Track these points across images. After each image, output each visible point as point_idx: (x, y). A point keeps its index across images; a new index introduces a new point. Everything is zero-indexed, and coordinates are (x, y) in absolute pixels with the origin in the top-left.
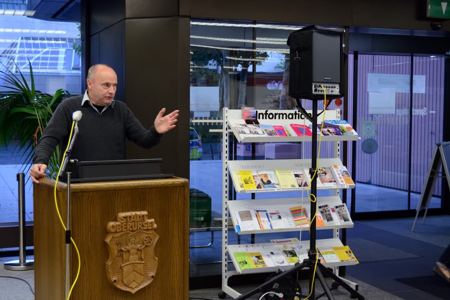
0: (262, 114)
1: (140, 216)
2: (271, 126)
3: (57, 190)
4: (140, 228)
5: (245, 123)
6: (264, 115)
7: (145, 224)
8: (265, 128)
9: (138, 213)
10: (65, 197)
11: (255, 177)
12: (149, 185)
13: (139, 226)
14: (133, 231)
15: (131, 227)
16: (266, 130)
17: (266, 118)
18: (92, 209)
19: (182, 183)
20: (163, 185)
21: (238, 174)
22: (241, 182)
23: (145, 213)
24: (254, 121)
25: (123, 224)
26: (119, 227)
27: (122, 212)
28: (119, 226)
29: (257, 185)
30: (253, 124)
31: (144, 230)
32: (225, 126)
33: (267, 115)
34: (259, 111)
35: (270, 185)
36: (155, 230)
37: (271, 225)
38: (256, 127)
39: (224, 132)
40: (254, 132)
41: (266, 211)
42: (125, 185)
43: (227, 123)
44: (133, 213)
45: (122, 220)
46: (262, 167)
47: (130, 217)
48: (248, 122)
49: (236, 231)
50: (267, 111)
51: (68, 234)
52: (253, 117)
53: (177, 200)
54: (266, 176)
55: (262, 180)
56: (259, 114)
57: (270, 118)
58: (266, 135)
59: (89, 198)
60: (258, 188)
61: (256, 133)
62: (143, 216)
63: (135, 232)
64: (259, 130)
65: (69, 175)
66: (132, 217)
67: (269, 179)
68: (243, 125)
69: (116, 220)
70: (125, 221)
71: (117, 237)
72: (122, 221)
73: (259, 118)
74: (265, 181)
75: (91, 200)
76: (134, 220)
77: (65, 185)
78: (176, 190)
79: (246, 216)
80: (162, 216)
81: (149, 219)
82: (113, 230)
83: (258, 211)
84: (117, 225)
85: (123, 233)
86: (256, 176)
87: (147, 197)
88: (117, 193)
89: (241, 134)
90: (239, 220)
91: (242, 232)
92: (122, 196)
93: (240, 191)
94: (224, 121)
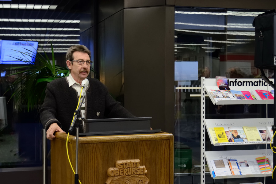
0: (232, 82)
1: (134, 164)
2: (240, 91)
3: (68, 142)
4: (134, 173)
5: (219, 89)
6: (234, 83)
7: (138, 170)
8: (235, 93)
9: (133, 161)
10: (74, 147)
11: (227, 133)
12: (141, 139)
13: (133, 171)
14: (128, 175)
15: (127, 172)
16: (236, 95)
17: (236, 85)
18: (95, 157)
19: (168, 137)
20: (152, 138)
21: (213, 130)
22: (216, 137)
23: (138, 161)
24: (225, 87)
25: (121, 170)
26: (117, 172)
27: (120, 160)
28: (117, 171)
29: (229, 139)
30: (225, 90)
31: (137, 175)
32: (203, 92)
33: (237, 83)
35: (239, 139)
36: (146, 174)
37: (240, 172)
38: (227, 93)
39: (202, 96)
40: (226, 96)
41: (236, 160)
42: (123, 138)
43: (204, 89)
44: (129, 161)
45: (119, 166)
46: (233, 124)
47: (126, 164)
48: (221, 88)
49: (212, 176)
50: (236, 80)
51: (77, 177)
52: (225, 85)
53: (164, 150)
54: (236, 131)
55: (233, 135)
56: (230, 82)
57: (239, 85)
58: (236, 99)
59: (93, 148)
60: (229, 141)
61: (228, 97)
62: (136, 163)
63: (130, 176)
64: (230, 95)
65: (77, 130)
66: (128, 164)
67: (239, 134)
68: (217, 91)
69: (115, 167)
70: (122, 167)
71: (115, 180)
72: (120, 167)
74: (235, 136)
75: (95, 150)
76: (129, 166)
77: (75, 138)
78: (163, 142)
79: (220, 164)
80: (152, 163)
81: (141, 165)
82: (112, 175)
83: (229, 160)
84: (115, 170)
85: (120, 177)
86: (228, 132)
87: (140, 148)
88: (116, 144)
89: (215, 98)
90: (214, 167)
91: (217, 177)
92: (120, 147)
93: (215, 144)
94: (201, 88)
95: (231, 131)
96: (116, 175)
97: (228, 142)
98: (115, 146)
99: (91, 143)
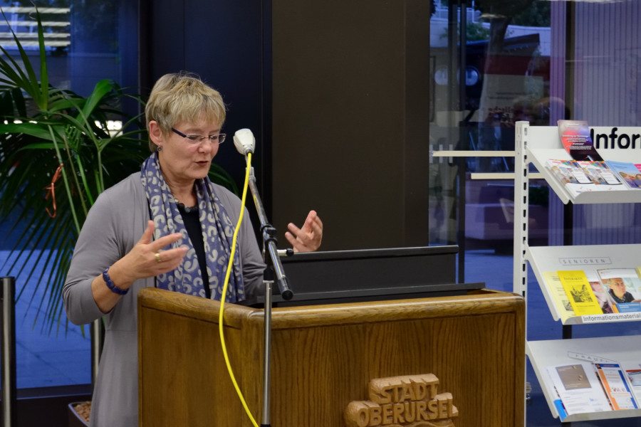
0: (604, 136)
1: (421, 388)
2: (630, 164)
4: (422, 417)
5: (569, 158)
6: (610, 140)
7: (434, 405)
8: (619, 170)
9: (418, 379)
10: (251, 342)
11: (595, 286)
12: (439, 311)
13: (421, 411)
14: (406, 423)
15: (403, 414)
16: (623, 175)
17: (613, 147)
18: (312, 370)
19: (511, 306)
20: (469, 309)
21: (555, 279)
22: (565, 298)
23: (431, 378)
24: (588, 152)
25: (386, 407)
26: (376, 415)
27: (380, 376)
28: (376, 411)
29: (602, 305)
30: (588, 160)
31: (430, 421)
33: (616, 140)
34: (599, 130)
35: (632, 304)
36: (453, 419)
37: (632, 399)
38: (598, 168)
40: (596, 180)
41: (617, 366)
43: (525, 157)
44: (406, 380)
45: (382, 396)
46: (607, 261)
47: (400, 389)
48: (578, 155)
49: (555, 413)
50: (615, 130)
52: (586, 144)
53: (499, 344)
54: (619, 281)
55: (612, 292)
56: (599, 137)
57: (621, 147)
58: (625, 187)
60: (605, 312)
61: (602, 181)
62: (429, 386)
63: (411, 426)
64: (608, 175)
65: (268, 289)
66: (405, 390)
67: (628, 290)
68: (569, 163)
70: (388, 400)
72: (384, 401)
73: (598, 147)
74: (620, 294)
75: (311, 349)
76: (408, 396)
77: (250, 312)
78: (499, 322)
79: (574, 377)
80: (467, 386)
82: (362, 423)
83: (600, 366)
84: (370, 410)
86: (597, 283)
88: (368, 330)
89: (569, 186)
90: (561, 388)
91: (572, 416)
92: (380, 338)
93: (567, 320)
95: (605, 281)
96: (374, 423)
97: (602, 315)
98: (367, 334)
99: (300, 329)
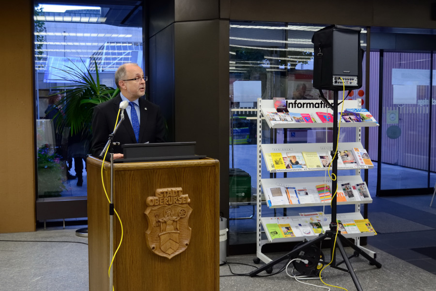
0: (292, 103)
1: (175, 192)
2: (299, 114)
3: (103, 169)
4: (175, 202)
5: (276, 111)
6: (294, 105)
7: (180, 198)
8: (293, 116)
9: (174, 189)
10: (109, 175)
11: (285, 159)
12: (183, 165)
13: (175, 200)
14: (169, 205)
15: (168, 201)
16: (294, 118)
17: (295, 107)
18: (133, 185)
19: (213, 163)
20: (196, 165)
21: (270, 156)
22: (272, 163)
23: (180, 189)
24: (284, 109)
25: (161, 199)
26: (157, 201)
27: (160, 188)
28: (157, 200)
29: (286, 166)
30: (283, 112)
31: (179, 204)
32: (259, 114)
33: (296, 105)
34: (289, 101)
35: (298, 165)
36: (189, 204)
37: (298, 200)
38: (285, 115)
39: (258, 119)
40: (283, 119)
41: (295, 188)
42: (163, 165)
43: (260, 111)
44: (169, 189)
46: (291, 149)
47: (166, 192)
48: (279, 110)
49: (268, 205)
51: (112, 206)
52: (283, 106)
53: (208, 177)
54: (294, 157)
55: (291, 161)
56: (289, 104)
57: (298, 107)
58: (294, 122)
59: (130, 175)
60: (287, 168)
61: (285, 120)
62: (178, 192)
63: (171, 206)
64: (288, 118)
66: (169, 193)
67: (297, 160)
68: (274, 113)
69: (155, 196)
70: (162, 196)
71: (155, 210)
72: (160, 196)
73: (289, 107)
74: (294, 162)
75: (133, 178)
76: (170, 195)
77: (109, 164)
78: (208, 169)
79: (277, 192)
80: (195, 192)
81: (183, 194)
82: (151, 204)
83: (287, 188)
84: (155, 199)
85: (160, 206)
86: (286, 157)
87: (182, 175)
88: (155, 171)
89: (271, 121)
90: (271, 196)
91: (274, 206)
92: (160, 175)
93: (272, 171)
94: (258, 110)
95: (289, 157)
96: (156, 204)
97: (285, 169)
98: (155, 173)
99: (128, 170)
